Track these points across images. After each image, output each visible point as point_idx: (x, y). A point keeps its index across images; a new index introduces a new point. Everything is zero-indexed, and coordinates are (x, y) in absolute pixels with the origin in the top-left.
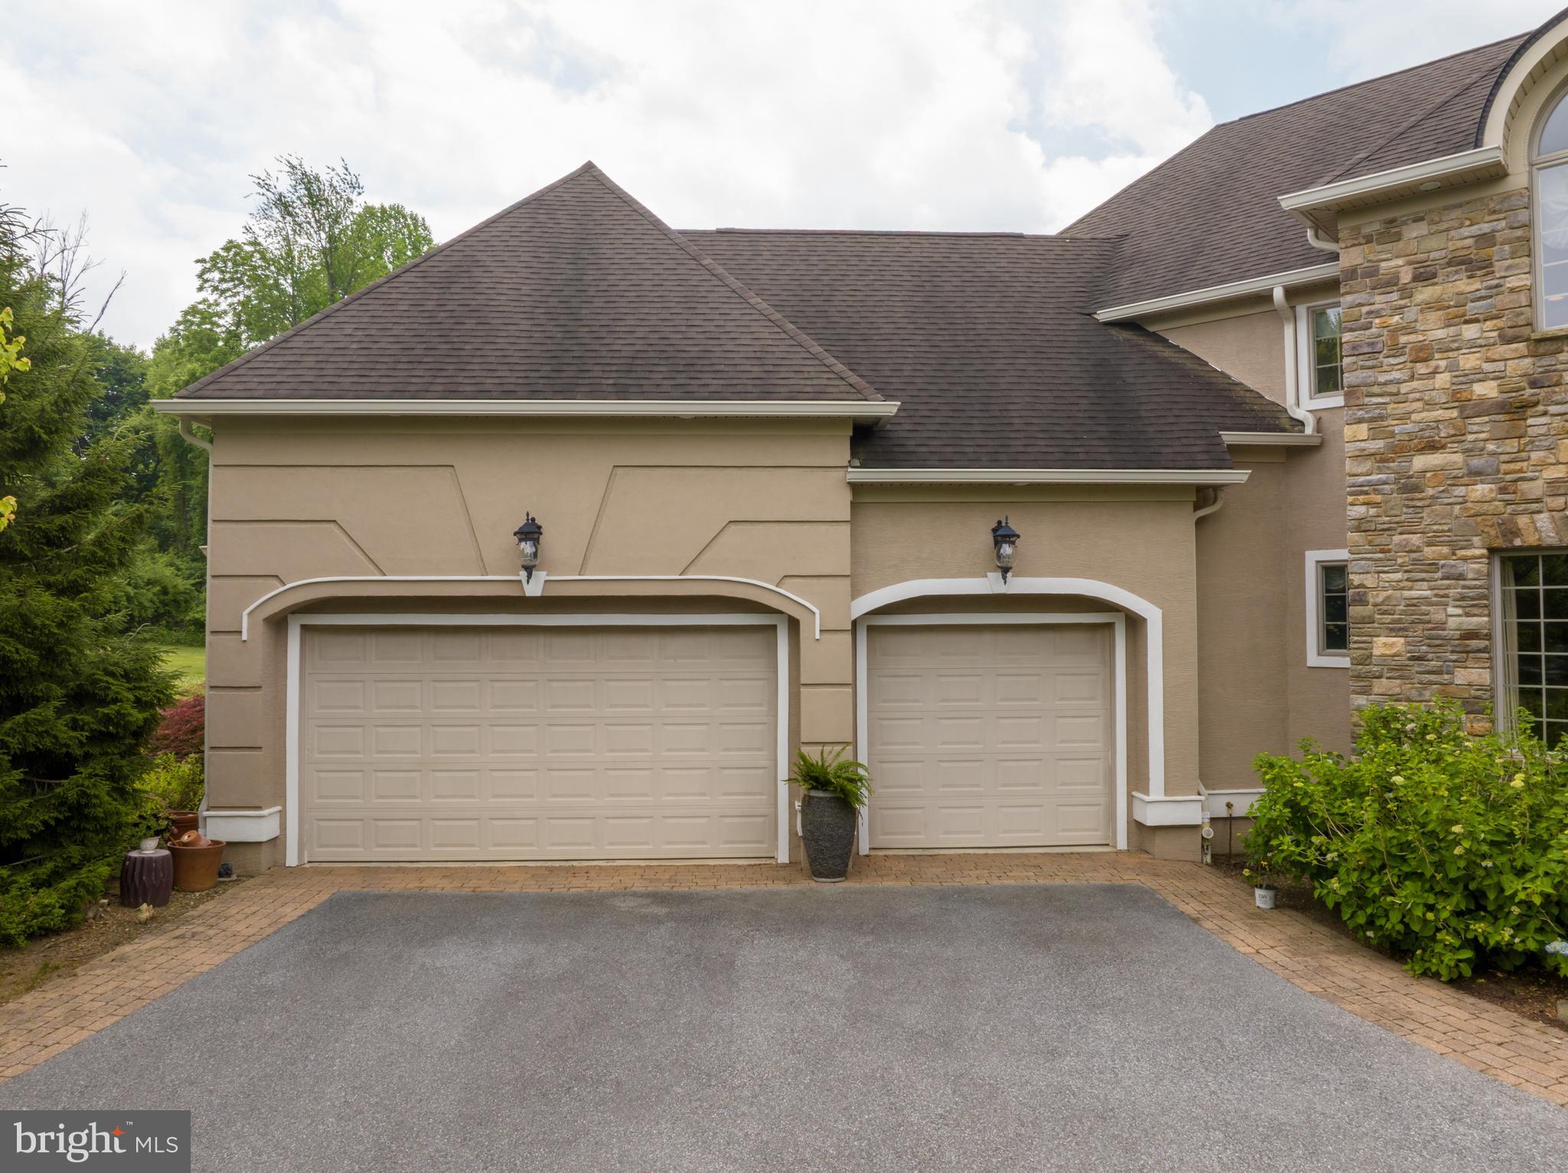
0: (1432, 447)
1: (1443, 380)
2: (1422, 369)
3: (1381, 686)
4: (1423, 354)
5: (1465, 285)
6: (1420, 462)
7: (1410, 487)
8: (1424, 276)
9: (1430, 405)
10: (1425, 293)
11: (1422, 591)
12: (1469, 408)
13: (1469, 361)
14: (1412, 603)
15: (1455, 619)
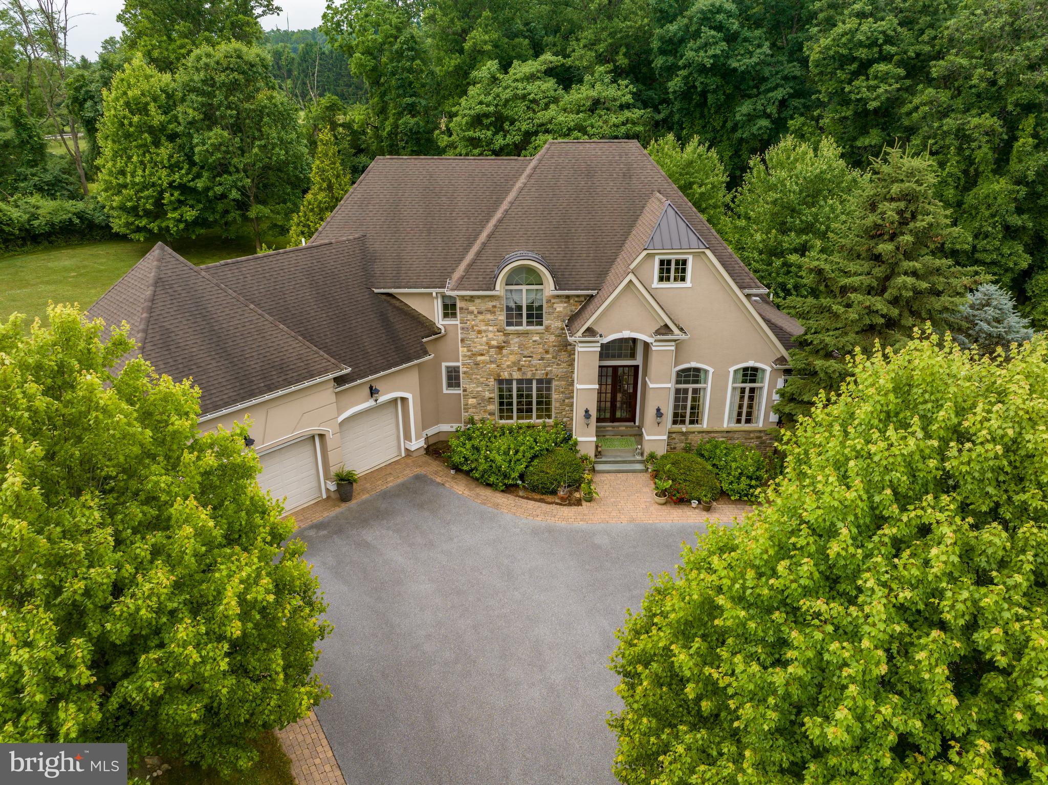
0: (482, 355)
1: (485, 339)
2: (479, 336)
3: (471, 410)
4: (479, 332)
5: (489, 316)
6: (479, 358)
7: (477, 364)
8: (480, 313)
9: (481, 345)
10: (480, 317)
11: (480, 389)
12: (491, 347)
13: (491, 335)
14: (478, 392)
15: (487, 395)
